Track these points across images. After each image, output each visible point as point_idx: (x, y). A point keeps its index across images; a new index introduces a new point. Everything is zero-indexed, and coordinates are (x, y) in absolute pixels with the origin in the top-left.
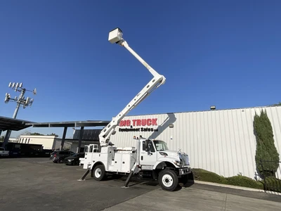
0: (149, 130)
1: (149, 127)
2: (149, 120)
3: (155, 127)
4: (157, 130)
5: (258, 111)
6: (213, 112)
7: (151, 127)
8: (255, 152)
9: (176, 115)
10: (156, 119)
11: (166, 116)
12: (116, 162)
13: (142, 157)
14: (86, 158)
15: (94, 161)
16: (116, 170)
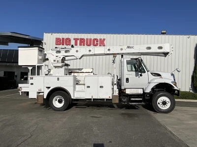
8: (192, 72)
10: (104, 40)
12: (89, 87)
13: (127, 80)
14: (32, 84)
15: (49, 88)
16: (90, 97)
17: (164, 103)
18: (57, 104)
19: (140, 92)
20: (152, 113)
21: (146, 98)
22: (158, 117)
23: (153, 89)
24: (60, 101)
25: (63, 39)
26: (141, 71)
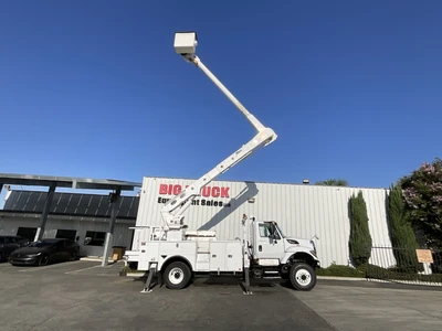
0: (216, 203)
1: (215, 199)
2: (214, 188)
3: (226, 201)
4: (229, 205)
5: (355, 191)
6: (306, 187)
7: (219, 199)
9: (259, 186)
10: (228, 189)
11: (244, 185)
12: (214, 256)
13: (260, 247)
14: (143, 251)
15: (164, 257)
16: (216, 270)
17: (304, 277)
18: (173, 280)
19: (276, 263)
20: (290, 290)
21: (284, 272)
22: (298, 294)
23: (290, 259)
24: (177, 276)
25: (171, 186)
26: (275, 238)
